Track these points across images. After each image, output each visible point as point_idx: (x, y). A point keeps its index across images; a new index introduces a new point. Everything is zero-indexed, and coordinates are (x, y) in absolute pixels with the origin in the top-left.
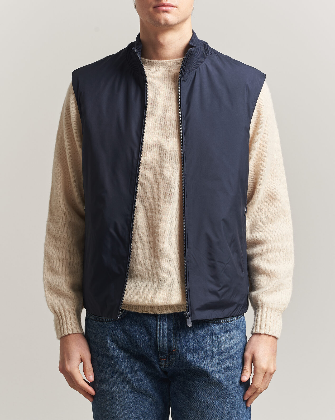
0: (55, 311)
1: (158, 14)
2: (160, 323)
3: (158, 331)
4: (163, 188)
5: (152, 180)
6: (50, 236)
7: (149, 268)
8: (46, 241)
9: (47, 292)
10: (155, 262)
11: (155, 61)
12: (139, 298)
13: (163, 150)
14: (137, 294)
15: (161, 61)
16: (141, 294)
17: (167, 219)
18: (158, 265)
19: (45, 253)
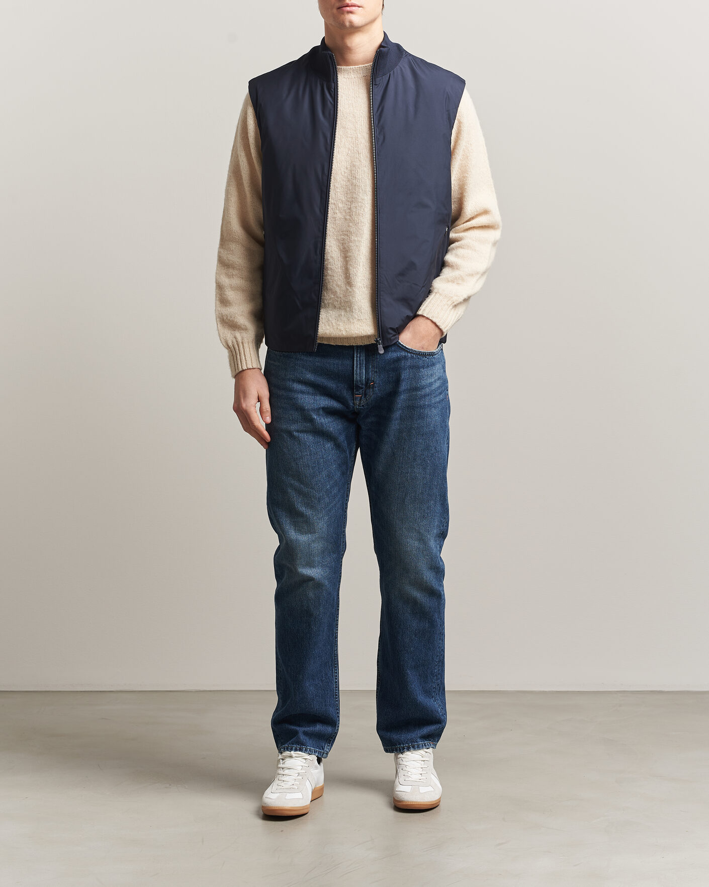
0: (228, 345)
1: (342, 16)
2: (357, 354)
3: (355, 363)
4: (356, 207)
5: (343, 199)
6: (221, 263)
7: (341, 296)
8: (217, 270)
9: (219, 325)
10: (347, 289)
11: (343, 67)
12: (332, 330)
13: (354, 166)
14: (329, 325)
15: (349, 67)
16: (334, 324)
17: (360, 241)
18: (350, 292)
19: (216, 283)
